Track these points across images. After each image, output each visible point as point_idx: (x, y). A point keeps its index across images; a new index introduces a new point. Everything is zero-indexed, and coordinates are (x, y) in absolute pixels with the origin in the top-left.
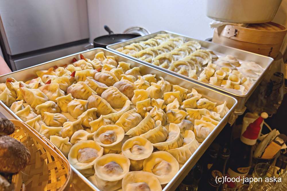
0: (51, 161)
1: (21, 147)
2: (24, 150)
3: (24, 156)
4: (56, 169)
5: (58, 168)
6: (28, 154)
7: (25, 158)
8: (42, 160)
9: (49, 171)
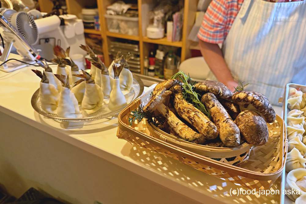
0: (276, 160)
1: (264, 131)
2: (265, 135)
3: (261, 138)
4: (274, 168)
5: (275, 168)
6: (265, 140)
7: (261, 140)
8: (272, 156)
9: (269, 166)
